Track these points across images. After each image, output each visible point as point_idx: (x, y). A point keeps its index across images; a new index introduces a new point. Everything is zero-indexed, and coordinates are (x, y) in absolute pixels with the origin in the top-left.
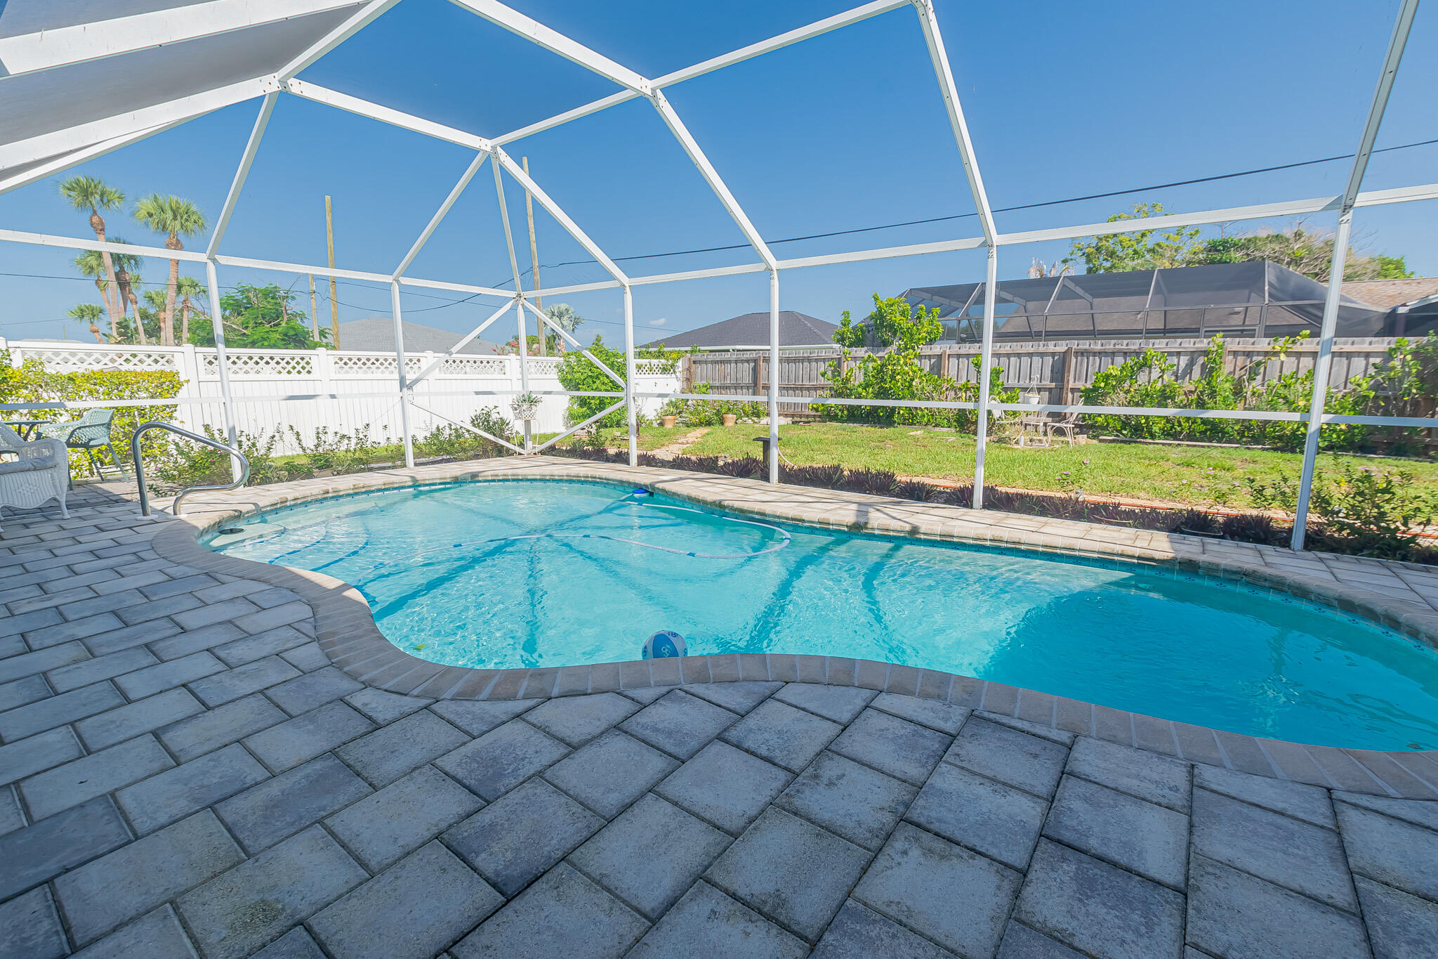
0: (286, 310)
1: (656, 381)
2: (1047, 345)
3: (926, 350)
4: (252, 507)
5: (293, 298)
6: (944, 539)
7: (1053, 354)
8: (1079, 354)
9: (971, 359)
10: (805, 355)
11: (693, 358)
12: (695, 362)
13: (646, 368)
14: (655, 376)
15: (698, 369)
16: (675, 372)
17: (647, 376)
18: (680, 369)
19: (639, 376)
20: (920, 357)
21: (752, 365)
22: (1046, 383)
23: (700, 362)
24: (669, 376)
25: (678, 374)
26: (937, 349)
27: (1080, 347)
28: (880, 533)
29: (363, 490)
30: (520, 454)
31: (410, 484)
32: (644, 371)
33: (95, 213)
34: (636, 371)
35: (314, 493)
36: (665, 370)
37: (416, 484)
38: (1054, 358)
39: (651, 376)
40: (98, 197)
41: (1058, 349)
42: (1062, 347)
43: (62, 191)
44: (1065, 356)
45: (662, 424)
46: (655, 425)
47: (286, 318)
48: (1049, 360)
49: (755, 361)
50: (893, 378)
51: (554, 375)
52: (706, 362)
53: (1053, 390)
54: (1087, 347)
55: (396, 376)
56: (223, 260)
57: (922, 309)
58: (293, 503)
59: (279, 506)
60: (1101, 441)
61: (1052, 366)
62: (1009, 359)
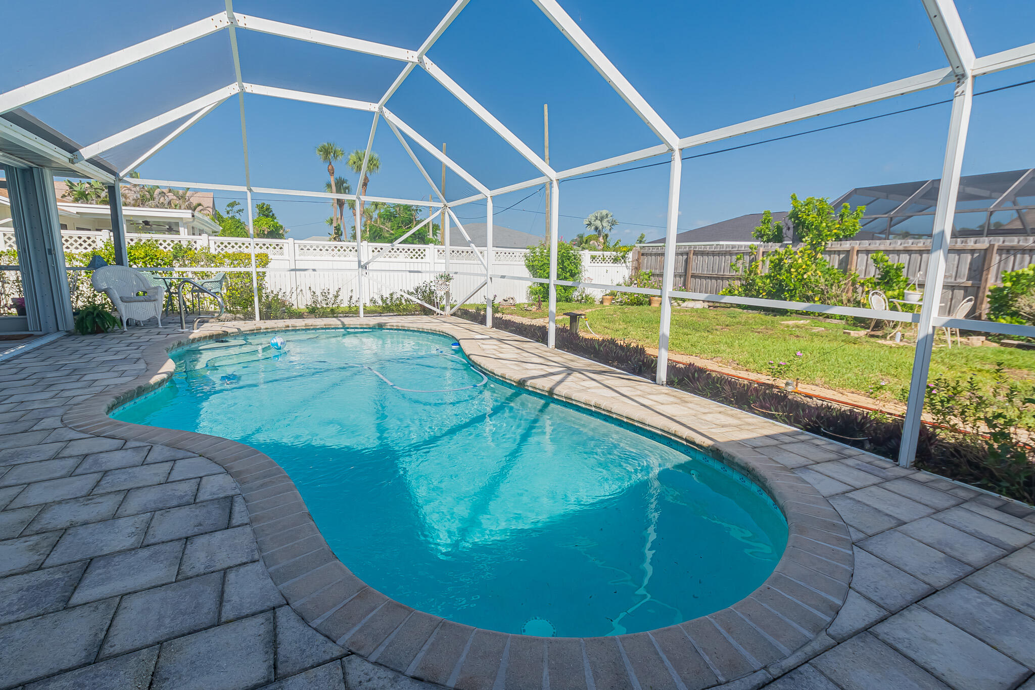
0: (415, 219)
1: (608, 269)
2: (966, 242)
3: (837, 246)
4: (237, 330)
5: (420, 210)
6: (568, 401)
7: (972, 251)
8: (1005, 251)
9: (870, 255)
10: (727, 249)
11: (642, 251)
12: (643, 255)
13: (600, 258)
14: (607, 264)
15: (645, 260)
16: (625, 262)
17: (600, 264)
18: (630, 260)
19: (592, 264)
20: (830, 253)
21: (685, 257)
22: (962, 281)
23: (647, 255)
24: (620, 265)
25: (628, 264)
26: (846, 245)
27: (1006, 244)
28: (532, 390)
29: (312, 327)
30: (441, 314)
31: (341, 326)
32: (598, 261)
33: (330, 163)
34: (590, 260)
35: (279, 326)
36: (616, 260)
37: (344, 327)
38: (972, 255)
39: (603, 264)
40: (332, 154)
41: (979, 246)
42: (984, 243)
43: (317, 152)
44: (986, 254)
45: (602, 302)
46: (597, 303)
47: (415, 223)
48: (969, 257)
49: (687, 254)
50: (789, 271)
51: (523, 262)
52: (651, 255)
53: (969, 290)
54: (1015, 243)
55: (356, 259)
56: (255, 189)
57: (846, 207)
58: (265, 331)
59: (255, 331)
60: (1002, 344)
61: (971, 264)
62: (921, 255)
